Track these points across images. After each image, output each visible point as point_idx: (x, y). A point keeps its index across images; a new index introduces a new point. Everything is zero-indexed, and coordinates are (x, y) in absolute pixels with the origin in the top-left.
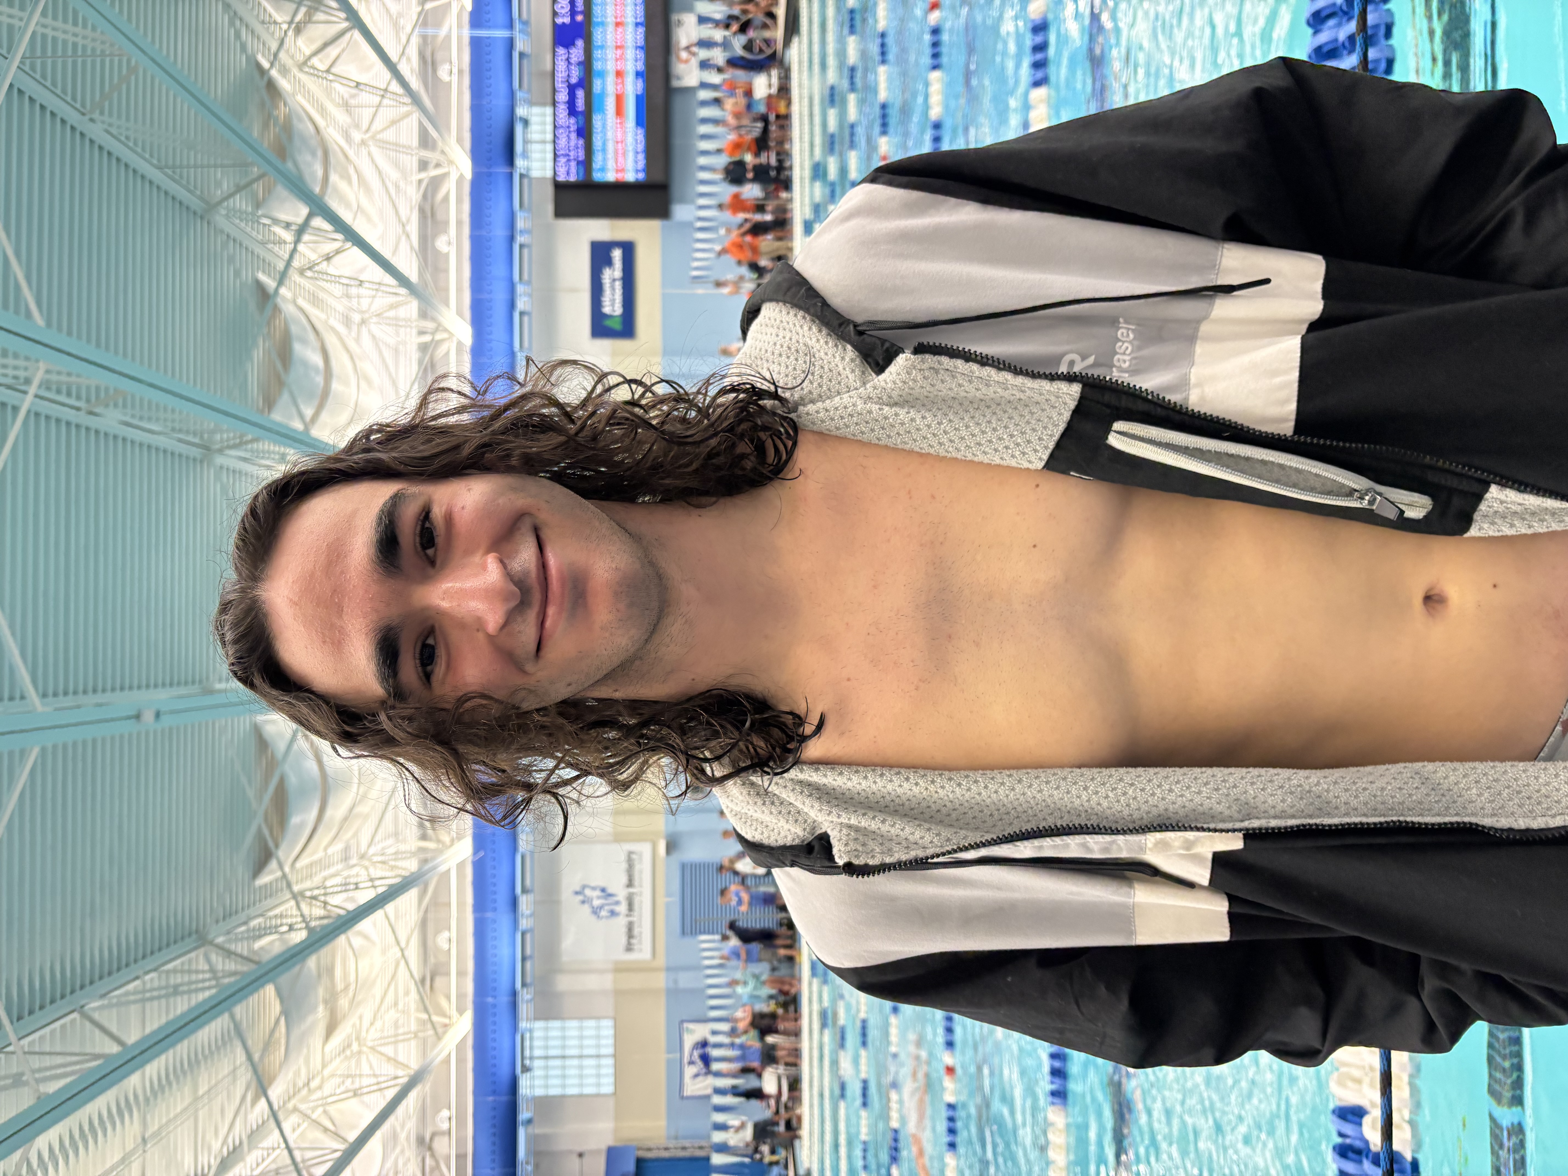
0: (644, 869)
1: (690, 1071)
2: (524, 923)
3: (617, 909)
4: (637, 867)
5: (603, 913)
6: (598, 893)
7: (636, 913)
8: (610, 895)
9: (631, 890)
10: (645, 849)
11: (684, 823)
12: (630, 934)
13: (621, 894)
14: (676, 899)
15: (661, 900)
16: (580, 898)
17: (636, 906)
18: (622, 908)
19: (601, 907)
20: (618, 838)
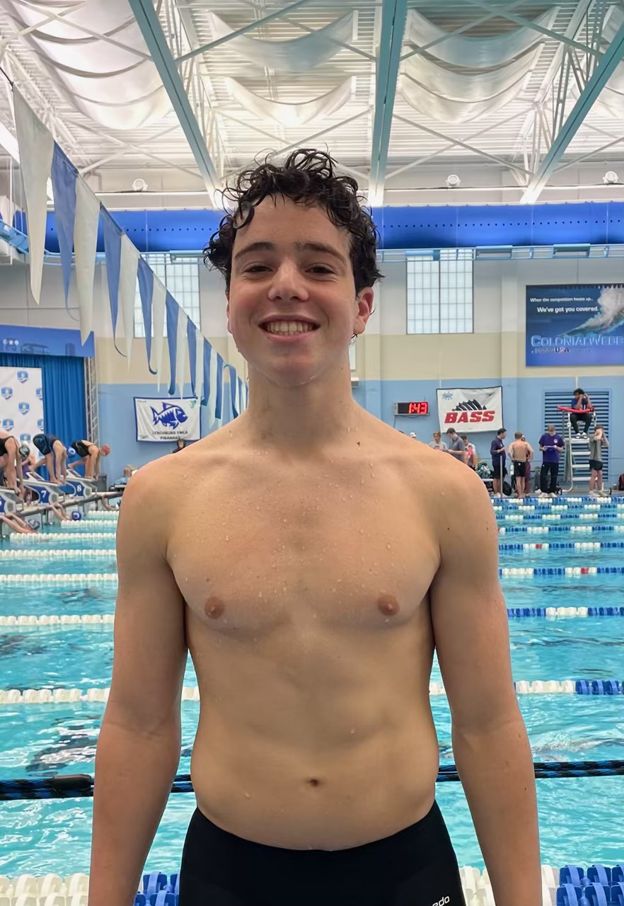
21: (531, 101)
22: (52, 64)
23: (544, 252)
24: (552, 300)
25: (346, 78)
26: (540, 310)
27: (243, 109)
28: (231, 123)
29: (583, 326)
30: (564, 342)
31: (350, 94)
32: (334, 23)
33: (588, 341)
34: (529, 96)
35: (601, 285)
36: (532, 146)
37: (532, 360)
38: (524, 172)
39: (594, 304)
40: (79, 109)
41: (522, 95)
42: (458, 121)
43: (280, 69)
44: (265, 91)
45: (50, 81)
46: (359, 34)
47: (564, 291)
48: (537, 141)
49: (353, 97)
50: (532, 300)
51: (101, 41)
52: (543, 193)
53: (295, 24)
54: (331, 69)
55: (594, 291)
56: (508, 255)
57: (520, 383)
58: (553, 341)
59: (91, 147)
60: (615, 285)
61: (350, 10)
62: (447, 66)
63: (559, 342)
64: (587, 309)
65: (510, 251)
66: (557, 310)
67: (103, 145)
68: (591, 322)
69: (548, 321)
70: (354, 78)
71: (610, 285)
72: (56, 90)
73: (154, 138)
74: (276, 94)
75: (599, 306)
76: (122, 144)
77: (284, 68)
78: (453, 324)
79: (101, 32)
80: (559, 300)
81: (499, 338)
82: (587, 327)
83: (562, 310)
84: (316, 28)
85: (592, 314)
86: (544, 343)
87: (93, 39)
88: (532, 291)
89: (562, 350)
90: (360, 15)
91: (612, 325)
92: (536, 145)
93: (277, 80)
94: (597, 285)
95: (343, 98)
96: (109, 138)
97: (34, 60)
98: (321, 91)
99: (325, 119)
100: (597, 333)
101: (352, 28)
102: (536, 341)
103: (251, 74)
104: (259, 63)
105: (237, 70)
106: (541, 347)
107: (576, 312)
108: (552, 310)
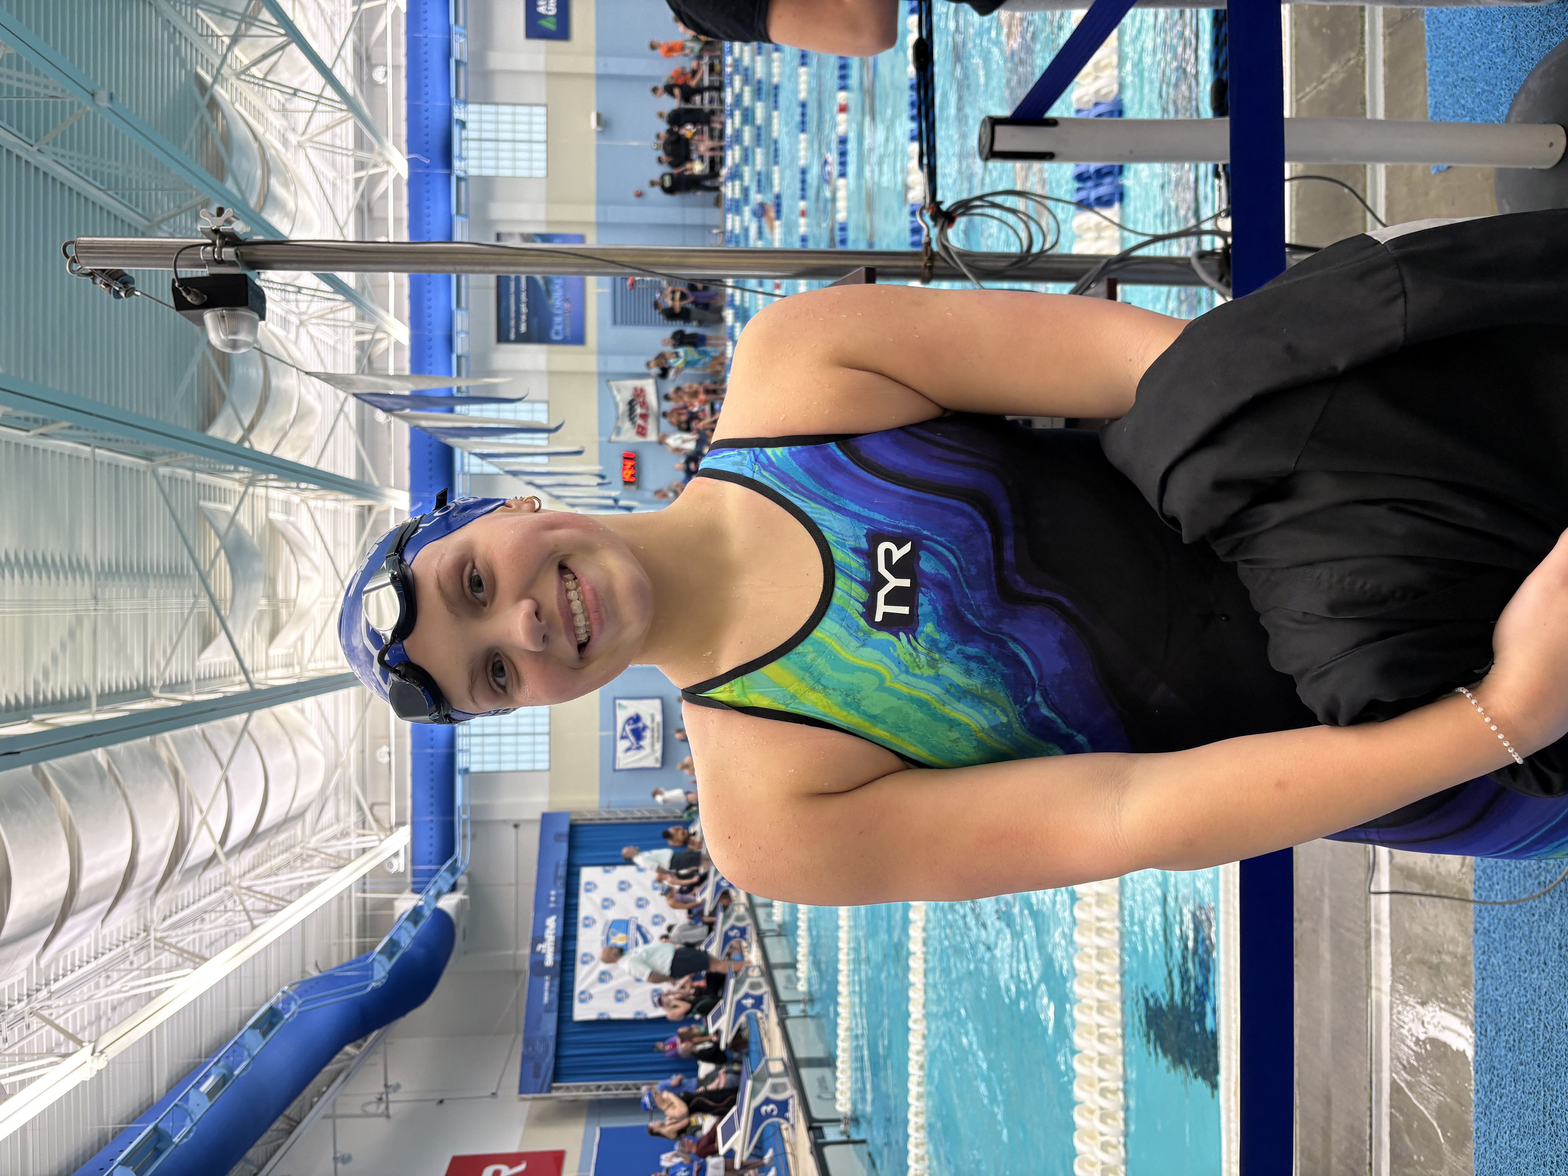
1: (622, 745)
21: (298, 327)
22: (253, 837)
23: (460, 321)
24: (513, 314)
25: (270, 523)
26: (523, 328)
27: (302, 638)
28: (318, 653)
29: (541, 283)
30: (558, 303)
31: (288, 521)
32: (212, 525)
34: (293, 329)
36: (346, 330)
37: (577, 338)
38: (374, 342)
40: (301, 815)
41: (292, 336)
42: (319, 408)
43: (261, 593)
44: (284, 613)
45: (272, 843)
46: (225, 502)
47: (504, 304)
48: (341, 324)
49: (292, 519)
50: (512, 336)
51: (230, 774)
52: (398, 316)
53: (213, 564)
54: (261, 537)
56: (463, 360)
57: (603, 352)
58: (557, 315)
59: (343, 809)
61: (199, 509)
62: (260, 412)
63: (558, 309)
64: (524, 279)
65: (459, 357)
66: (524, 309)
67: (341, 795)
69: (535, 321)
70: (272, 515)
72: (281, 837)
73: (332, 735)
74: (287, 601)
76: (339, 771)
77: (259, 588)
79: (218, 774)
80: (513, 309)
81: (552, 374)
83: (523, 306)
84: (218, 543)
86: (559, 325)
87: (227, 781)
88: (502, 337)
89: (567, 306)
90: (205, 499)
92: (347, 324)
93: (272, 596)
95: (291, 529)
96: (332, 785)
97: (249, 856)
98: (286, 552)
99: (315, 549)
101: (218, 510)
102: (557, 333)
103: (267, 625)
104: (253, 615)
105: (261, 641)
106: (564, 329)
107: (527, 290)
108: (524, 317)
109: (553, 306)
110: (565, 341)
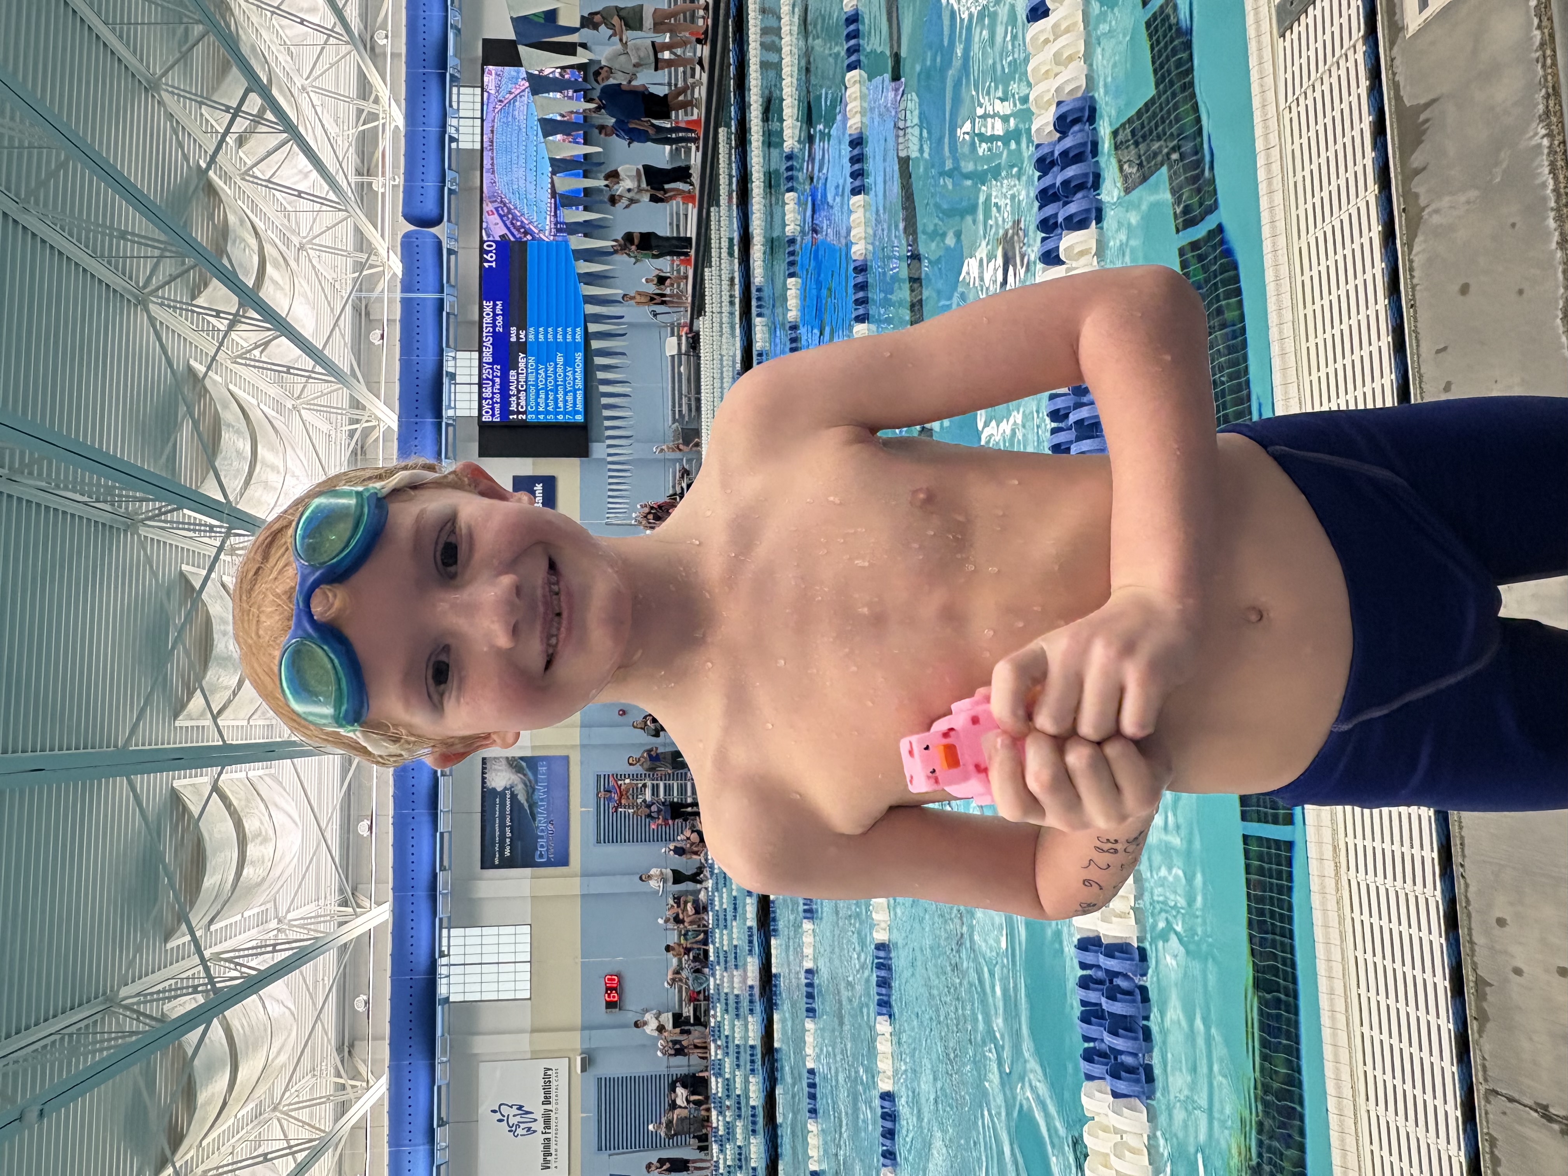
0: (560, 1085)
2: (439, 1158)
3: (534, 1126)
4: (554, 1084)
5: (519, 1131)
6: (514, 1111)
7: (553, 1131)
8: (528, 1113)
9: (548, 1107)
10: (562, 1065)
11: (600, 1039)
12: (547, 1153)
13: (538, 1112)
14: (593, 1115)
15: (578, 1116)
16: (498, 1116)
17: (553, 1124)
18: (539, 1126)
19: (518, 1126)
20: (536, 1055)
24: (497, 841)
26: (507, 853)
29: (526, 805)
30: (542, 826)
33: (542, 800)
35: (483, 787)
37: (561, 860)
39: (502, 794)
47: (488, 829)
50: (497, 862)
55: (488, 795)
57: (586, 873)
58: (542, 837)
60: (483, 773)
63: (542, 831)
64: (508, 802)
66: (509, 834)
68: (522, 798)
69: (519, 845)
71: (483, 779)
75: (506, 789)
78: (520, 948)
80: (497, 833)
81: (536, 899)
82: (527, 801)
83: (508, 830)
85: (514, 796)
86: (543, 846)
88: (486, 863)
89: (550, 827)
91: (525, 775)
94: (483, 792)
100: (534, 790)
102: (541, 856)
106: (547, 850)
107: (511, 814)
108: (508, 840)
109: (538, 827)
110: (549, 864)
